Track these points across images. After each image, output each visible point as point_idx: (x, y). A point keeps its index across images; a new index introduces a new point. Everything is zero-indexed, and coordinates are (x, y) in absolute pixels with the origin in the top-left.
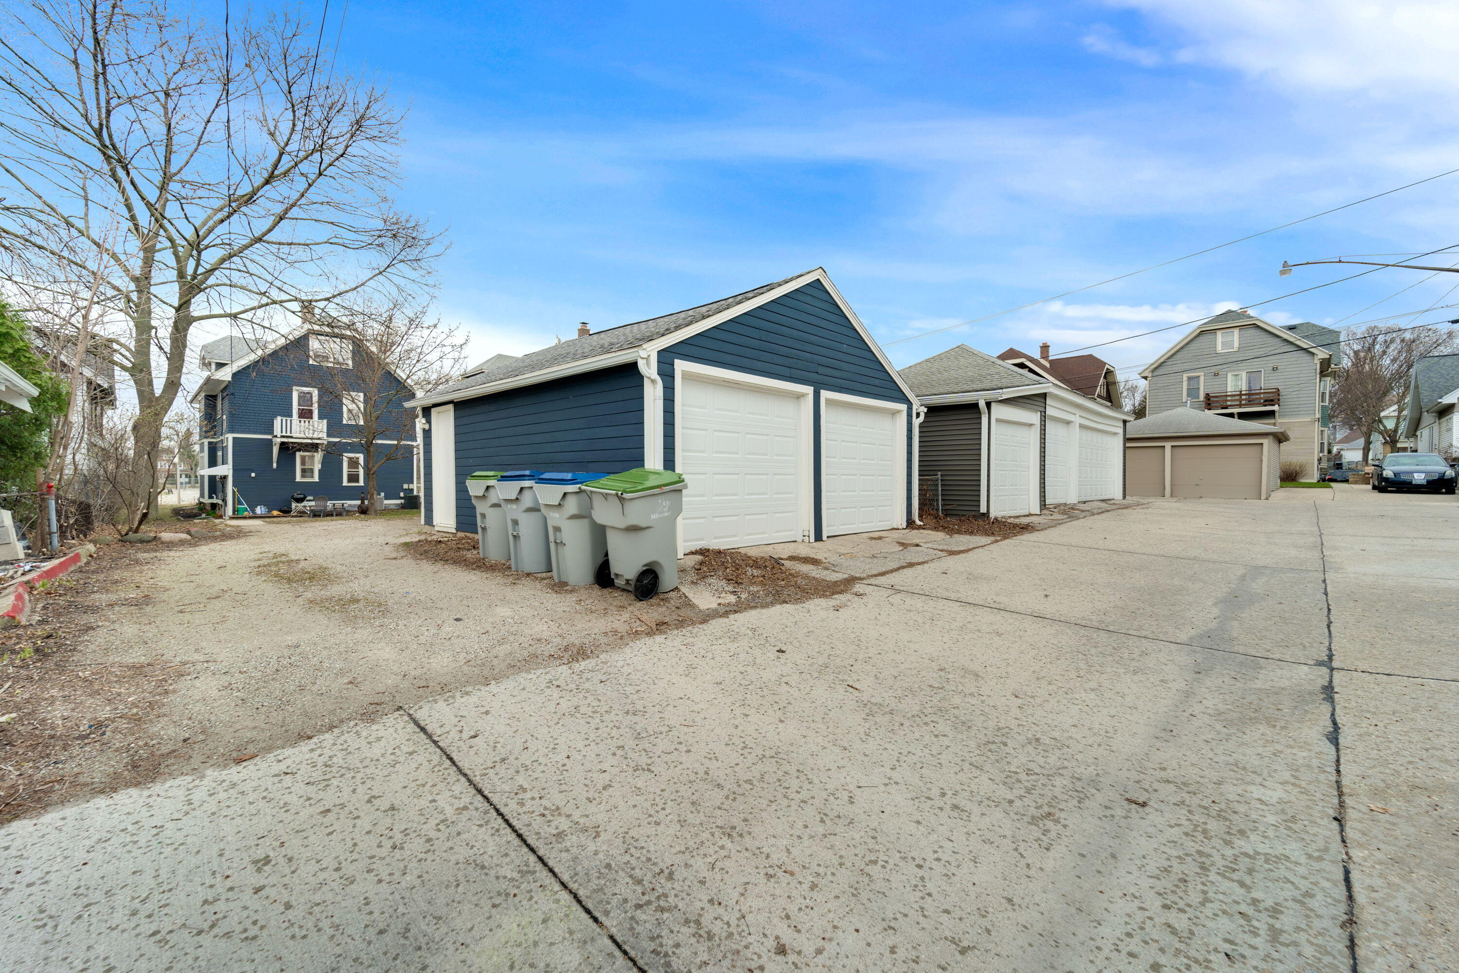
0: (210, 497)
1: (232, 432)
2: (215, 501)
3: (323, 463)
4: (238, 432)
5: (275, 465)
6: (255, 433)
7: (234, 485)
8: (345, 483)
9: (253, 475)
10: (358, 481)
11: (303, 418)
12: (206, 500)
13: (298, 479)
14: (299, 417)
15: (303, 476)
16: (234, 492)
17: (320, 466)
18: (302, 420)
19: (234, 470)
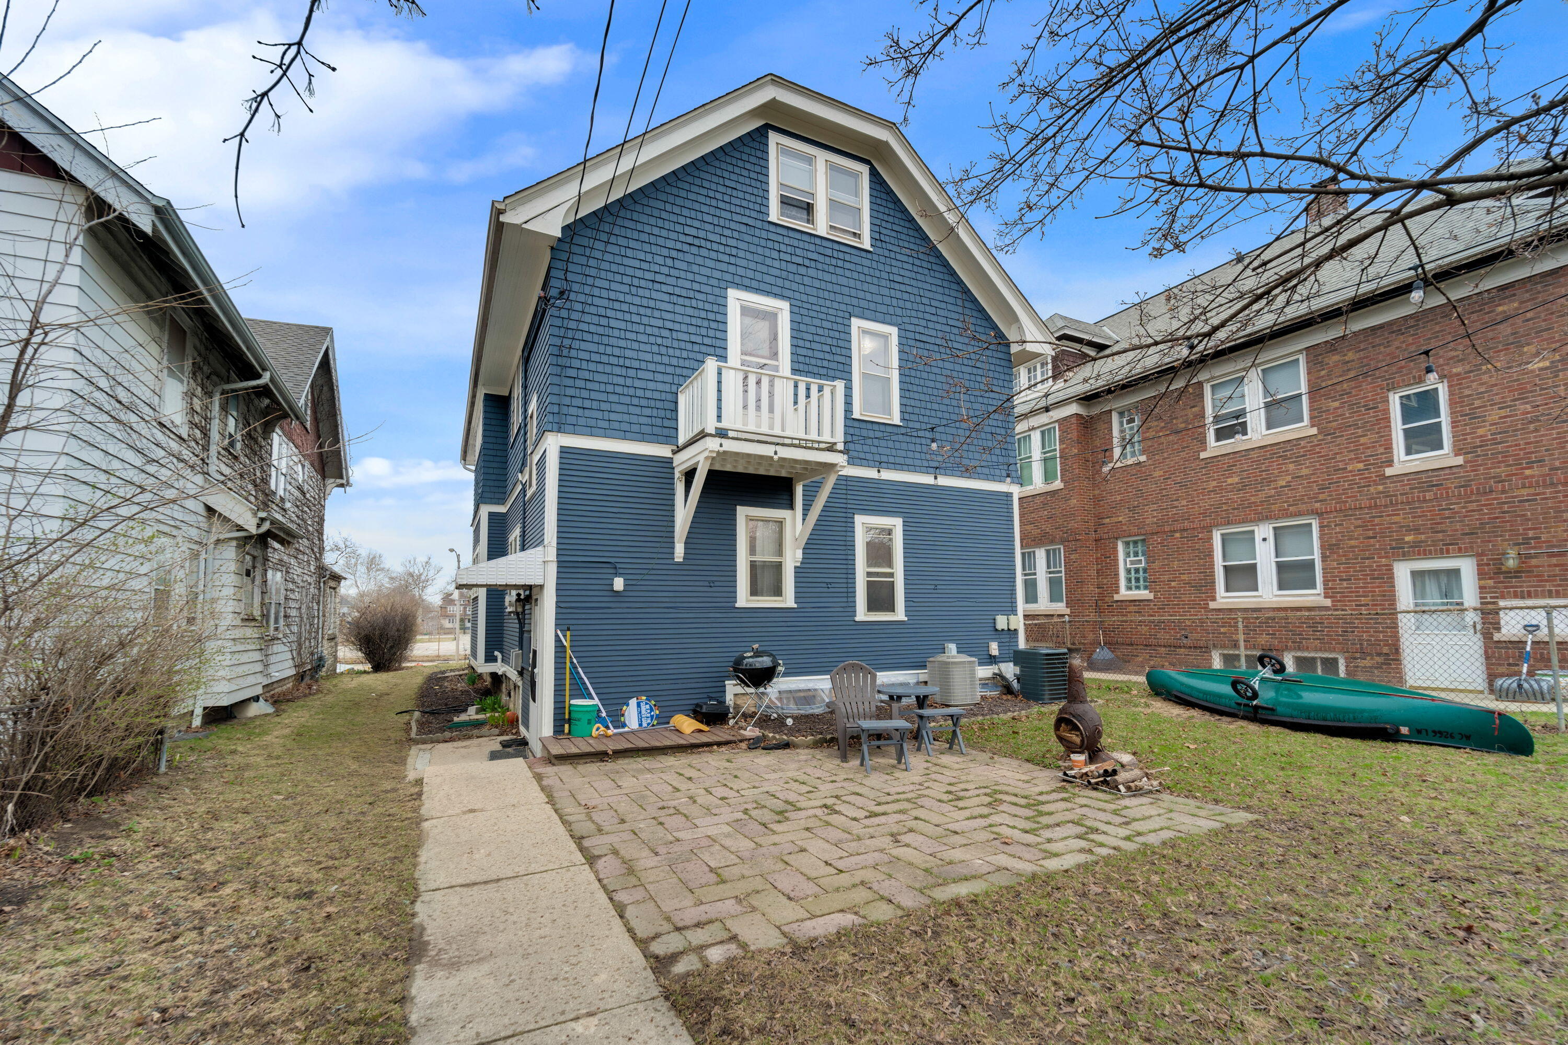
0: (490, 658)
1: (560, 428)
2: (499, 667)
3: (809, 548)
4: (575, 430)
5: (679, 551)
6: (625, 435)
7: (561, 623)
8: (862, 614)
9: (619, 584)
10: (891, 608)
11: (808, 373)
12: (484, 669)
13: (743, 599)
14: (795, 371)
15: (754, 591)
16: (560, 648)
17: (799, 554)
18: (803, 380)
19: (563, 565)
